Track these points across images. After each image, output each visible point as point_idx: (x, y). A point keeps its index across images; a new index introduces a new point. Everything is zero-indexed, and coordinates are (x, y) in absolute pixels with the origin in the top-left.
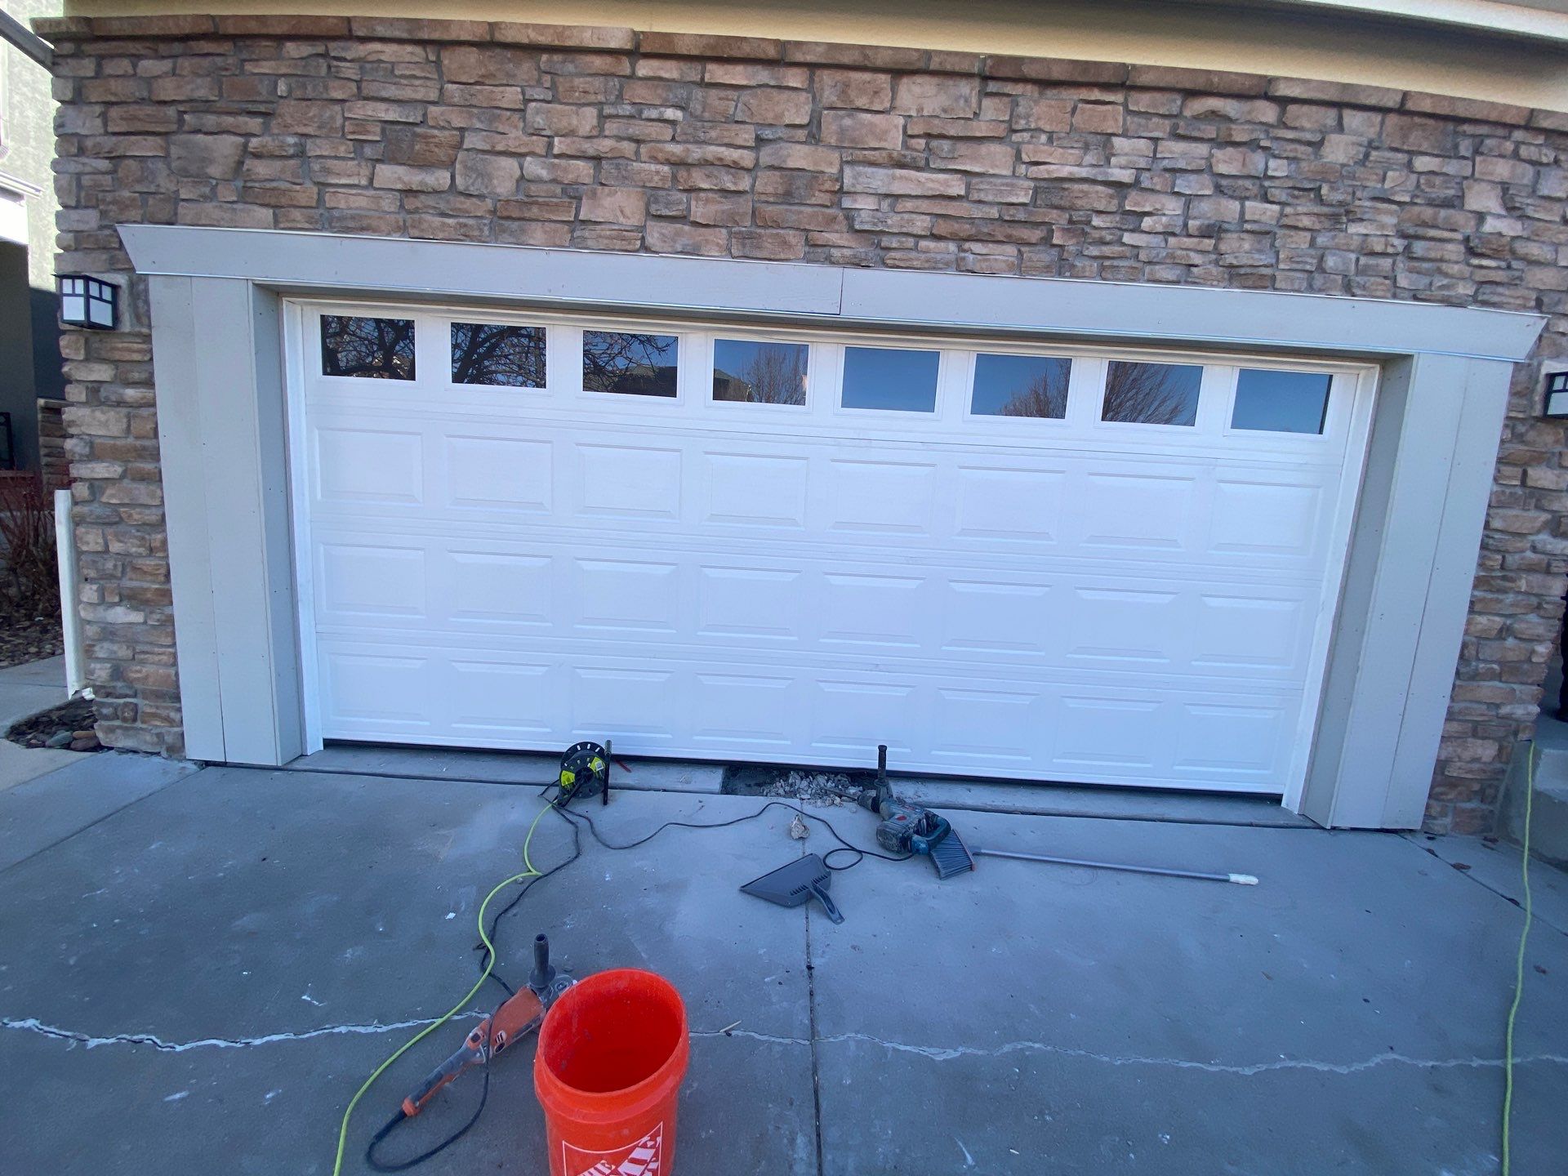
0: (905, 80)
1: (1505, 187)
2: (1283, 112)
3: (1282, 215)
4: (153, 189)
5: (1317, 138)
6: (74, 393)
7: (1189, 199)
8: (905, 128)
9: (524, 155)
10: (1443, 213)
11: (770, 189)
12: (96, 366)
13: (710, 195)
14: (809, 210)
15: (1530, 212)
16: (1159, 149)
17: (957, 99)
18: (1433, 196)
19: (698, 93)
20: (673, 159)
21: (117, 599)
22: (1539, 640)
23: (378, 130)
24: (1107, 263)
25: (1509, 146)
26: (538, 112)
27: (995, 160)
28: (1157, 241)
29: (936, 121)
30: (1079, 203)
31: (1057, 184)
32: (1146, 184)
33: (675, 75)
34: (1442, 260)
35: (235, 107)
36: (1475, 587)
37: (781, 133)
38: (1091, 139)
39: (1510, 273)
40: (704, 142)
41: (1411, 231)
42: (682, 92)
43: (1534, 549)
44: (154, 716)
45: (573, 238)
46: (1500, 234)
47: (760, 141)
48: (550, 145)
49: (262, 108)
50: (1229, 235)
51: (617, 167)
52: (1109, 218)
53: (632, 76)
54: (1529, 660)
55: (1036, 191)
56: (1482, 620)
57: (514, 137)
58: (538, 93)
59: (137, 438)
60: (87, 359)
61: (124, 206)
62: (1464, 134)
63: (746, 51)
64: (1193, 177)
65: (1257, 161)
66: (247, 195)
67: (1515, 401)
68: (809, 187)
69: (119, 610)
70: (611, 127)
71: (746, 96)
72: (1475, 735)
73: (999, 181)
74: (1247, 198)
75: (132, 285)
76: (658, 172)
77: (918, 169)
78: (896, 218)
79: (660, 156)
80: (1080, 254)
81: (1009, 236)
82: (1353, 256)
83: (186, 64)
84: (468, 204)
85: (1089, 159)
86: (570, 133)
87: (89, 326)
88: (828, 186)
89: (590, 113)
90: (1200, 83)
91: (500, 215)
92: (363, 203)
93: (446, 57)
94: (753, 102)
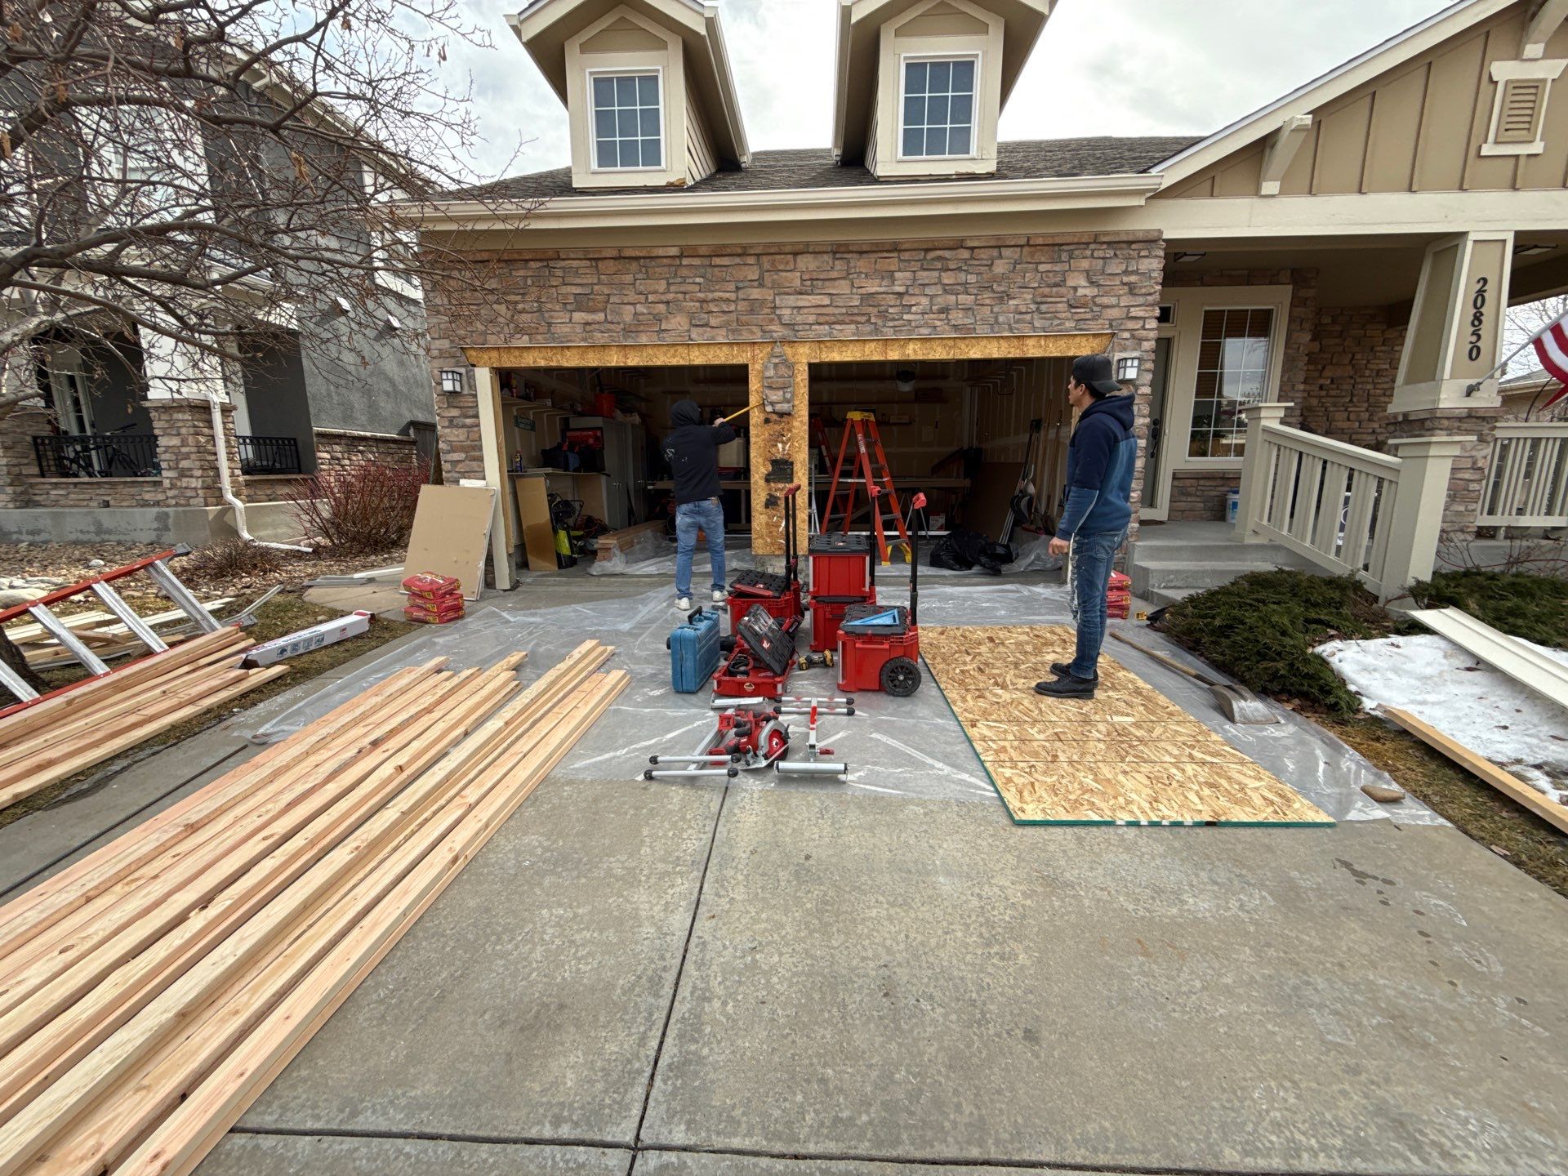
0: (800, 256)
1: (1087, 273)
2: (973, 253)
3: (976, 299)
4: (475, 330)
5: (989, 262)
6: (444, 422)
7: (932, 297)
8: (801, 277)
9: (636, 304)
10: (1054, 289)
11: (744, 309)
12: (452, 410)
13: (718, 314)
15: (1101, 282)
16: (917, 276)
17: (823, 262)
18: (1050, 282)
19: (709, 270)
20: (701, 300)
23: (572, 297)
24: (897, 329)
25: (1088, 253)
26: (640, 284)
27: (843, 287)
28: (919, 317)
29: (815, 273)
31: (871, 296)
32: (911, 292)
33: (699, 263)
34: (1056, 312)
35: (510, 291)
37: (747, 284)
38: (884, 274)
39: (1093, 313)
40: (714, 291)
41: (1039, 300)
42: (702, 270)
45: (659, 338)
46: (1086, 296)
47: (738, 289)
48: (647, 298)
49: (522, 291)
50: (952, 311)
51: (677, 305)
52: (896, 308)
53: (681, 265)
55: (862, 300)
57: (632, 297)
58: (640, 276)
59: (472, 441)
60: (448, 407)
61: (461, 337)
62: (1064, 250)
63: (729, 251)
64: (932, 287)
65: (962, 277)
68: (761, 306)
70: (673, 288)
71: (730, 270)
73: (844, 296)
74: (959, 294)
75: (467, 373)
76: (694, 306)
77: (808, 294)
78: (800, 317)
79: (695, 299)
80: (884, 326)
81: (852, 321)
82: (1012, 315)
85: (884, 283)
86: (655, 292)
88: (769, 305)
89: (664, 282)
90: (930, 246)
91: (628, 331)
92: (568, 330)
93: (600, 264)
94: (734, 272)
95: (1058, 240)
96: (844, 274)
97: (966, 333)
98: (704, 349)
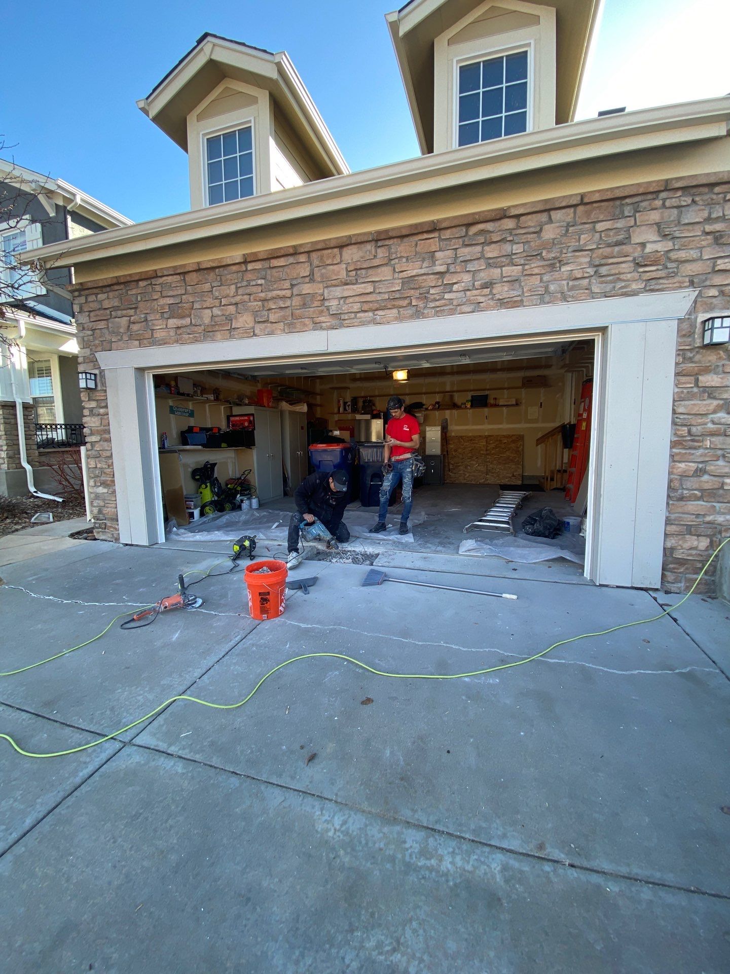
0: (345, 249)
1: (658, 226)
2: (518, 221)
3: (524, 270)
4: (104, 339)
6: (86, 412)
7: (475, 272)
8: (347, 268)
9: (212, 307)
10: (617, 249)
11: (298, 304)
12: (92, 402)
13: (276, 310)
14: (312, 309)
15: (677, 234)
16: (458, 253)
17: (366, 252)
18: (610, 241)
19: (269, 272)
20: (262, 299)
21: (99, 484)
23: (167, 307)
24: (438, 309)
25: (658, 203)
26: (216, 291)
27: (385, 273)
28: (461, 294)
29: (359, 263)
30: (423, 285)
31: (412, 279)
32: (452, 270)
33: (260, 267)
34: (620, 274)
35: (126, 307)
36: (672, 447)
37: (300, 280)
38: (424, 255)
39: (666, 271)
40: (272, 290)
41: (598, 262)
42: (263, 273)
44: (111, 527)
45: (230, 335)
46: (657, 251)
47: (292, 286)
48: (221, 302)
50: (497, 285)
51: (243, 306)
52: (438, 289)
56: (682, 465)
57: (210, 302)
58: (214, 284)
59: (104, 426)
60: (89, 400)
61: (96, 346)
62: (628, 204)
64: (476, 262)
65: (507, 248)
66: (131, 338)
67: (683, 340)
68: (312, 300)
69: (101, 488)
70: (240, 291)
72: (691, 534)
73: (386, 282)
74: (504, 266)
75: (100, 373)
76: (257, 305)
77: (353, 284)
78: (346, 306)
79: (257, 299)
80: (425, 307)
81: (394, 305)
82: (565, 282)
83: (111, 294)
84: (196, 329)
85: (425, 265)
86: (227, 296)
87: (87, 388)
88: (319, 298)
89: (233, 287)
91: (207, 332)
92: (165, 334)
93: (187, 277)
94: (288, 271)
96: (386, 261)
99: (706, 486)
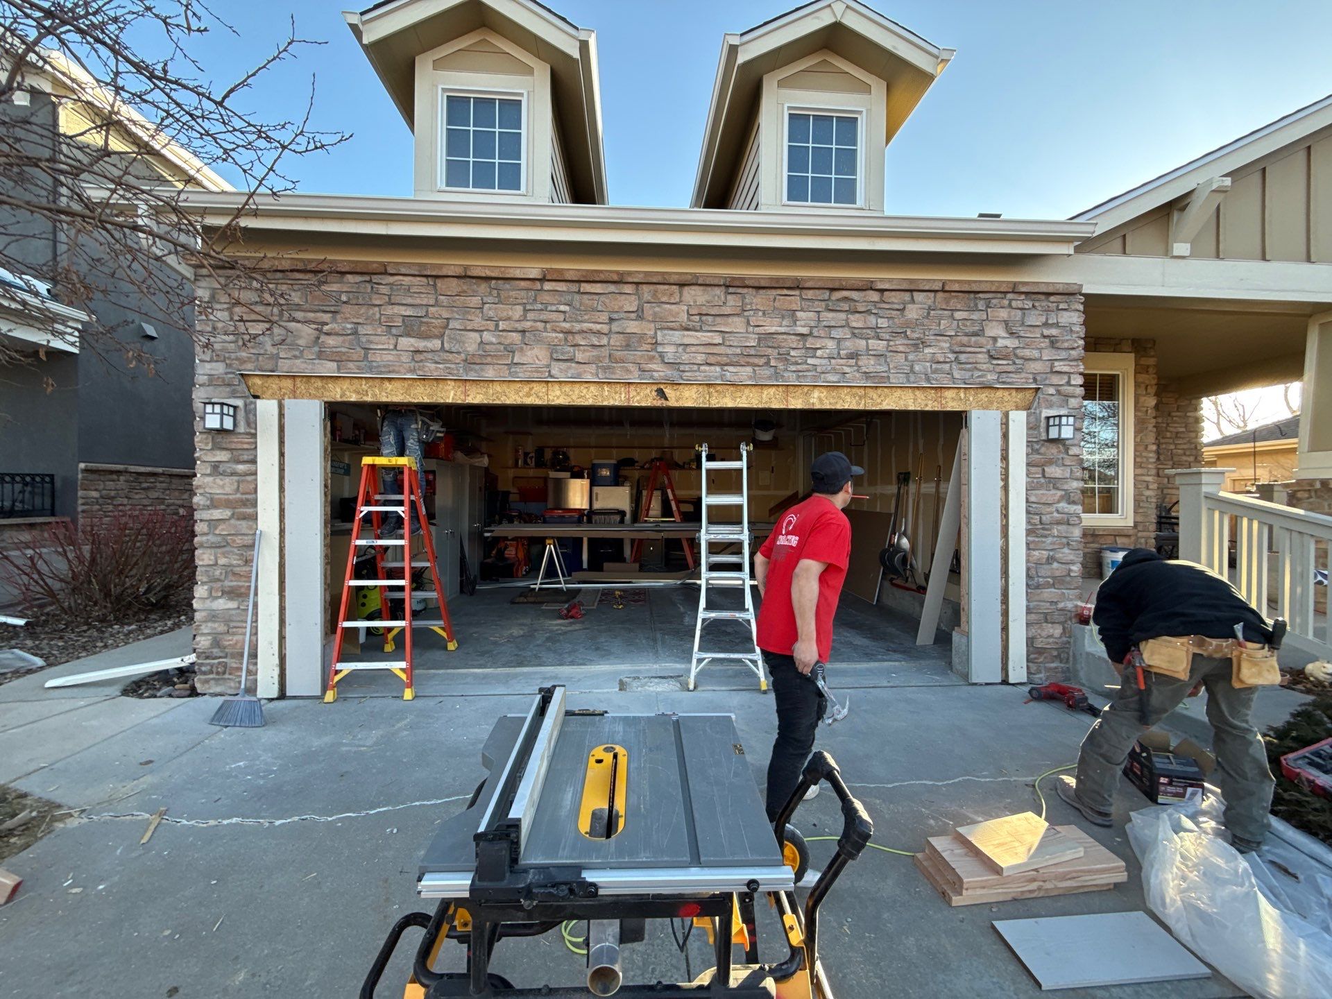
0: (687, 288)
1: (1006, 323)
2: (882, 295)
3: (889, 345)
4: (262, 352)
5: (901, 307)
6: (202, 468)
7: (839, 340)
8: (688, 311)
9: (482, 331)
10: (973, 339)
11: (618, 344)
12: (218, 452)
13: (586, 348)
14: (640, 353)
15: (1022, 334)
16: (821, 316)
17: (714, 297)
18: (967, 331)
19: (577, 297)
20: (565, 330)
21: (220, 594)
22: (1073, 563)
23: (401, 320)
24: (801, 374)
25: (1006, 302)
26: (490, 309)
27: (737, 324)
28: (826, 361)
29: (704, 307)
30: (783, 344)
31: (770, 336)
32: (815, 334)
33: (565, 289)
34: (976, 363)
35: (315, 308)
36: (1027, 535)
37: (623, 315)
38: (785, 313)
39: (1015, 366)
40: (582, 321)
41: (957, 349)
42: (569, 297)
43: (1058, 511)
44: (238, 669)
45: (510, 373)
46: (1007, 347)
47: (611, 320)
48: (497, 326)
49: (332, 309)
50: (862, 357)
51: (534, 335)
52: (799, 351)
53: (542, 290)
54: (1069, 575)
55: (759, 339)
56: (1036, 553)
57: (478, 322)
58: (490, 299)
59: (242, 494)
60: (212, 449)
61: (243, 361)
62: (980, 299)
63: (602, 277)
64: (840, 329)
65: (872, 320)
66: (321, 355)
67: (1031, 432)
68: (639, 342)
69: (221, 601)
70: (530, 315)
71: (603, 298)
72: (1046, 621)
73: (738, 335)
74: (869, 338)
75: (246, 405)
76: (557, 337)
77: (696, 331)
78: (687, 355)
79: (558, 329)
80: (786, 370)
81: (747, 363)
83: (285, 284)
84: (450, 356)
85: (784, 323)
86: (509, 319)
87: (220, 430)
88: (649, 341)
89: (519, 309)
90: (836, 285)
91: (469, 362)
92: (391, 358)
93: (439, 283)
94: (607, 301)
95: (975, 288)
96: (738, 310)
97: (879, 382)
98: (567, 388)
99: (1057, 574)
